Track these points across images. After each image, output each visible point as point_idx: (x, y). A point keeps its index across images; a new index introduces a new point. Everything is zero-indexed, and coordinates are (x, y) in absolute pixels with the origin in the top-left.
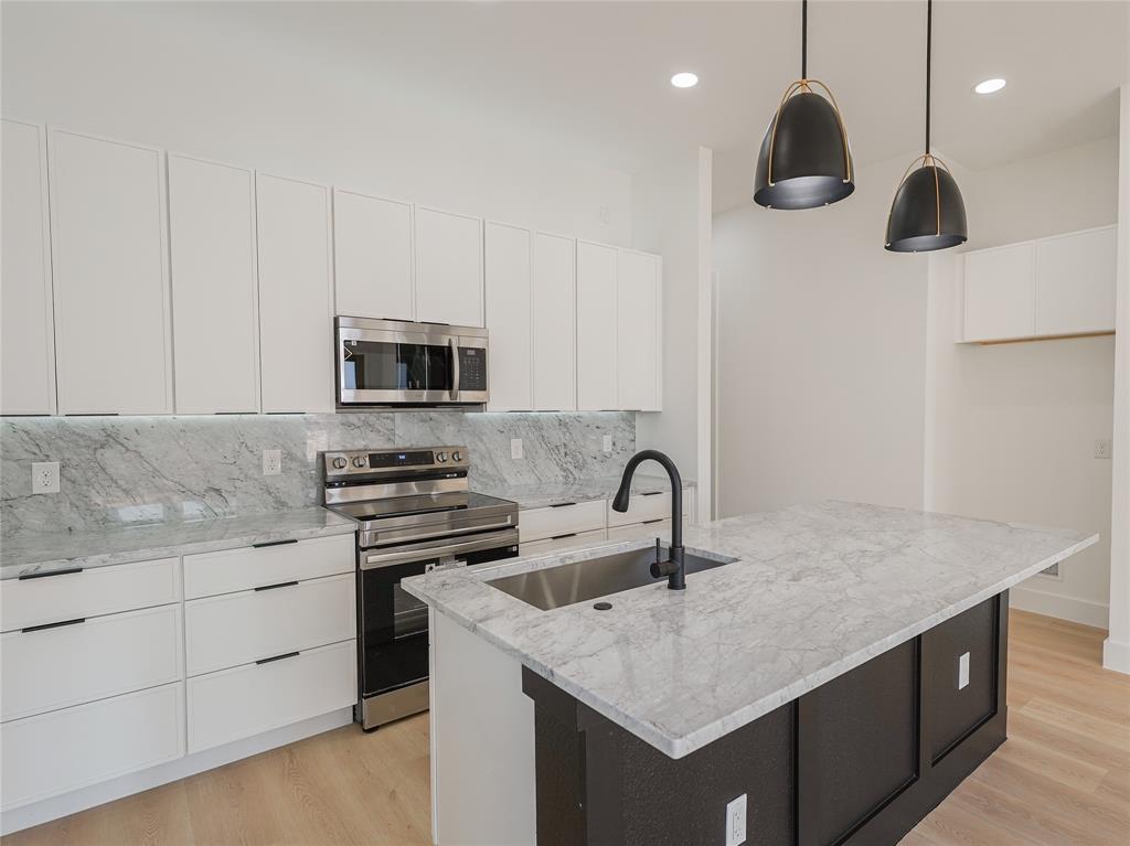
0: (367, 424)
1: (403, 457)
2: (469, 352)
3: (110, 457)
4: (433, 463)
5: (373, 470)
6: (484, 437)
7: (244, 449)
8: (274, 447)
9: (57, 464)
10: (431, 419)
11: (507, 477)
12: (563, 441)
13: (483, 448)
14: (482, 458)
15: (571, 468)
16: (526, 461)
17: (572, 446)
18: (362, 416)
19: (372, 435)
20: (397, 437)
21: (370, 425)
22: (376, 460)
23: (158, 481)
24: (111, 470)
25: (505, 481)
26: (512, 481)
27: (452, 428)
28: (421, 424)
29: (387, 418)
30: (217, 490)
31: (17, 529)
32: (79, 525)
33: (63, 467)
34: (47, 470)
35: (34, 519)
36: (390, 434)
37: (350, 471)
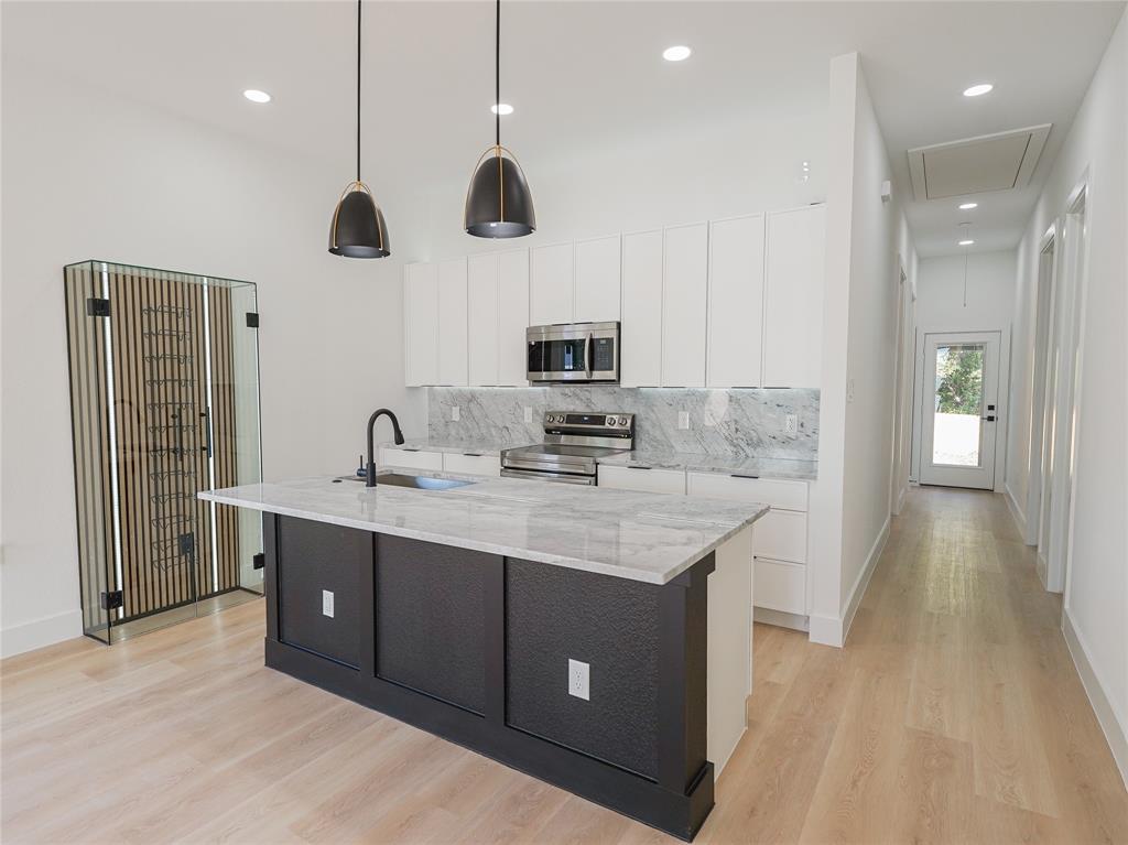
0: (575, 395)
1: (587, 418)
2: (601, 342)
3: (473, 406)
4: (604, 425)
5: (569, 425)
6: (655, 409)
7: (517, 406)
8: (529, 407)
9: (458, 408)
12: (734, 417)
13: (655, 417)
14: (654, 426)
15: (743, 444)
16: (692, 434)
17: (744, 422)
19: (577, 402)
20: (590, 405)
22: (572, 418)
23: (487, 420)
24: (473, 413)
25: (672, 447)
26: (679, 448)
27: (630, 400)
28: (608, 396)
31: (449, 435)
32: (464, 437)
33: (460, 410)
34: (456, 410)
35: (453, 432)
36: (589, 402)
37: (556, 424)
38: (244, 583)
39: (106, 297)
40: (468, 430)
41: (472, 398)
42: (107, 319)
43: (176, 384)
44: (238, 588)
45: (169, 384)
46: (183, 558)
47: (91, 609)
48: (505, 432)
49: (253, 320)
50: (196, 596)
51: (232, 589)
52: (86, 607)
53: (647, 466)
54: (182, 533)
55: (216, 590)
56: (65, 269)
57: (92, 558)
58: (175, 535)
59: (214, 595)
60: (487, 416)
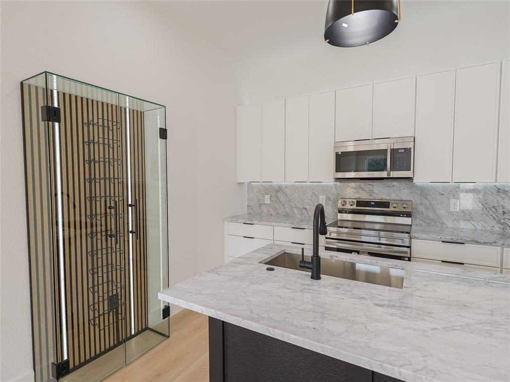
1: (373, 203)
2: (400, 151)
3: (280, 194)
4: (389, 208)
5: (357, 208)
6: (428, 197)
7: (314, 195)
8: (323, 195)
9: (269, 196)
10: (394, 186)
11: (445, 221)
13: (428, 203)
14: (427, 208)
16: (462, 214)
18: (358, 184)
19: (362, 192)
20: (374, 194)
21: (361, 188)
22: (359, 203)
23: (291, 203)
24: (280, 199)
27: (406, 191)
28: (388, 188)
29: (370, 185)
30: (305, 209)
31: (262, 212)
32: (273, 214)
33: (271, 197)
34: (267, 197)
35: (265, 211)
36: (371, 193)
37: (348, 207)
38: (151, 325)
39: (56, 105)
40: (276, 209)
41: (279, 189)
42: (57, 124)
43: (107, 181)
44: (147, 328)
45: (102, 181)
46: (111, 313)
47: (41, 369)
48: (304, 212)
49: (163, 133)
50: (121, 341)
51: (143, 330)
52: (38, 368)
53: (461, 241)
54: (110, 294)
55: (133, 333)
56: (22, 84)
57: (43, 326)
58: (106, 297)
59: (132, 337)
60: (290, 201)
